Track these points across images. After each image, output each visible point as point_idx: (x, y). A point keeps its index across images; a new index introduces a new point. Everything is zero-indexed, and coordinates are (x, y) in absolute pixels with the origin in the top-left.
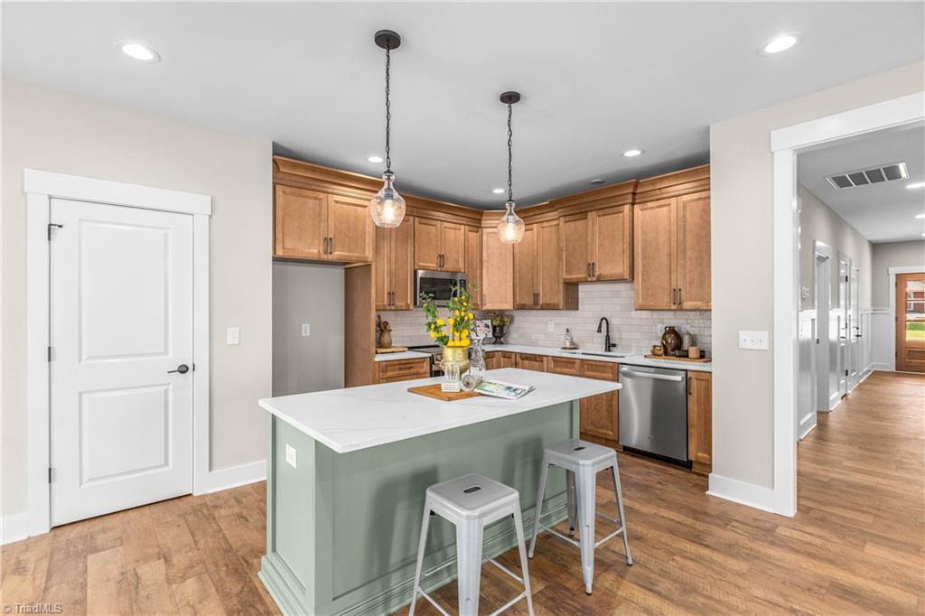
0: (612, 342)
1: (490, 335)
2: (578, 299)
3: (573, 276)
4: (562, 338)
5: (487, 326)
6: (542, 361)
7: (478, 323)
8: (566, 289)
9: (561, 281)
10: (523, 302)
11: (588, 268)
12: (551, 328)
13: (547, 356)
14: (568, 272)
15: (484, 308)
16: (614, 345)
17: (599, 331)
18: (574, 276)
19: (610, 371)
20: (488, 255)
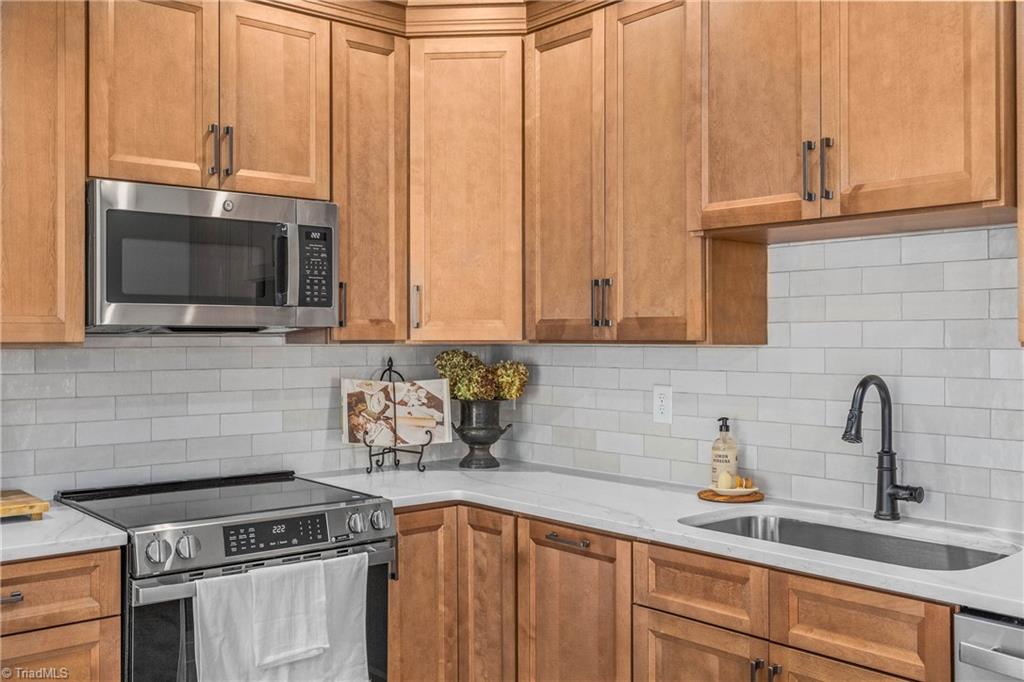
0: (905, 478)
1: (446, 436)
2: (762, 299)
3: (740, 204)
4: (706, 453)
5: (434, 402)
6: (612, 560)
7: (402, 389)
8: (715, 259)
9: (694, 224)
10: (557, 315)
11: (804, 169)
12: (664, 412)
13: (631, 539)
14: (721, 186)
15: (417, 336)
16: (916, 494)
17: (853, 434)
18: (746, 204)
19: (912, 637)
20: (429, 141)
